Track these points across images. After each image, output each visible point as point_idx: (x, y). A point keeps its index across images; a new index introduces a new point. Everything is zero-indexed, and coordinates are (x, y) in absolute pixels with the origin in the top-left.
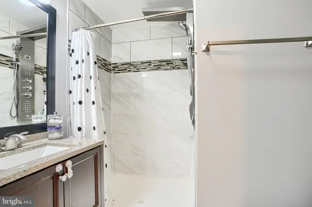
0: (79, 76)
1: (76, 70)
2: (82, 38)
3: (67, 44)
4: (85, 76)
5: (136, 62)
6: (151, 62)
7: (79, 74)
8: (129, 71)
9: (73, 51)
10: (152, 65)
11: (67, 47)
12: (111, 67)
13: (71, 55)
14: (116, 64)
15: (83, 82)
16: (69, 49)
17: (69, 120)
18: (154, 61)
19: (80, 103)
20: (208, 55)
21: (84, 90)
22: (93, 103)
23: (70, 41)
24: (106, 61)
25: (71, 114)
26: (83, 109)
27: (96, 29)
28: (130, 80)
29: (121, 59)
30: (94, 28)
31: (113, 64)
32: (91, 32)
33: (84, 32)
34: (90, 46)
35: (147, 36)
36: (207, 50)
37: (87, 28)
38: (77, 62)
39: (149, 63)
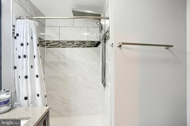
0: (25, 56)
1: (22, 51)
2: (26, 25)
3: (12, 28)
4: (30, 56)
5: (64, 41)
6: (74, 42)
7: (25, 54)
8: (59, 47)
9: (18, 35)
10: (75, 44)
11: (12, 31)
12: (45, 43)
13: (15, 38)
14: (49, 41)
15: (28, 61)
16: (14, 33)
17: (14, 90)
18: (76, 41)
19: (26, 77)
20: (121, 49)
21: (29, 67)
22: (37, 76)
23: (14, 26)
24: (41, 39)
25: (16, 85)
26: (29, 82)
27: (38, 19)
28: (59, 53)
29: (53, 38)
30: (36, 19)
31: (46, 41)
32: (34, 22)
33: (28, 21)
34: (34, 32)
35: (72, 24)
36: (120, 46)
37: (30, 18)
38: (22, 45)
39: (73, 42)
